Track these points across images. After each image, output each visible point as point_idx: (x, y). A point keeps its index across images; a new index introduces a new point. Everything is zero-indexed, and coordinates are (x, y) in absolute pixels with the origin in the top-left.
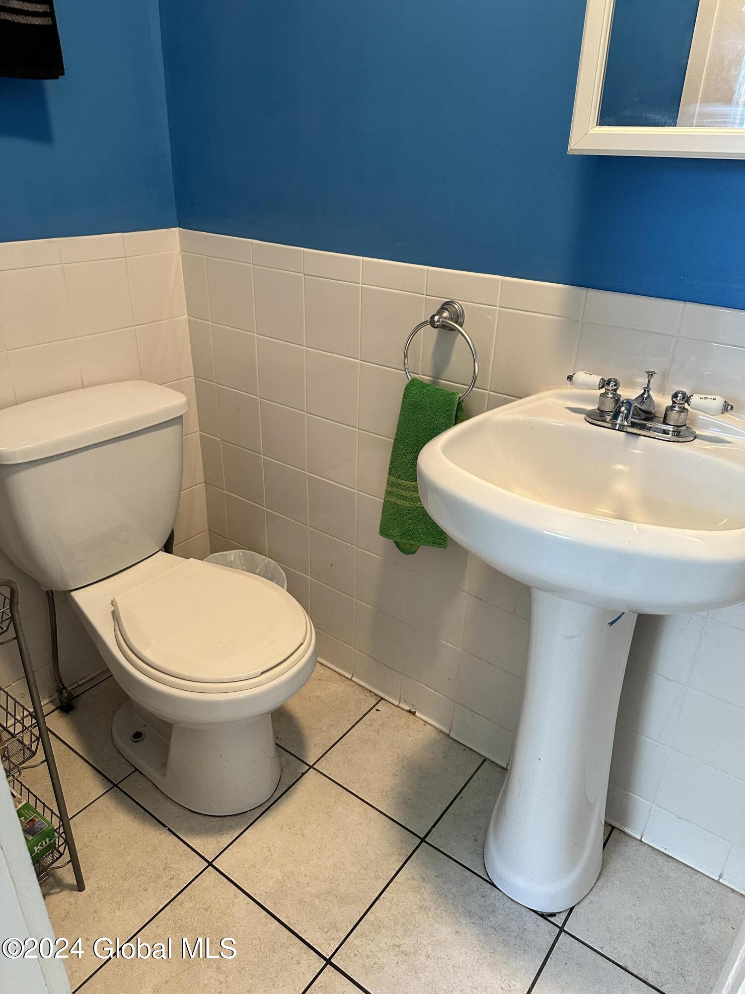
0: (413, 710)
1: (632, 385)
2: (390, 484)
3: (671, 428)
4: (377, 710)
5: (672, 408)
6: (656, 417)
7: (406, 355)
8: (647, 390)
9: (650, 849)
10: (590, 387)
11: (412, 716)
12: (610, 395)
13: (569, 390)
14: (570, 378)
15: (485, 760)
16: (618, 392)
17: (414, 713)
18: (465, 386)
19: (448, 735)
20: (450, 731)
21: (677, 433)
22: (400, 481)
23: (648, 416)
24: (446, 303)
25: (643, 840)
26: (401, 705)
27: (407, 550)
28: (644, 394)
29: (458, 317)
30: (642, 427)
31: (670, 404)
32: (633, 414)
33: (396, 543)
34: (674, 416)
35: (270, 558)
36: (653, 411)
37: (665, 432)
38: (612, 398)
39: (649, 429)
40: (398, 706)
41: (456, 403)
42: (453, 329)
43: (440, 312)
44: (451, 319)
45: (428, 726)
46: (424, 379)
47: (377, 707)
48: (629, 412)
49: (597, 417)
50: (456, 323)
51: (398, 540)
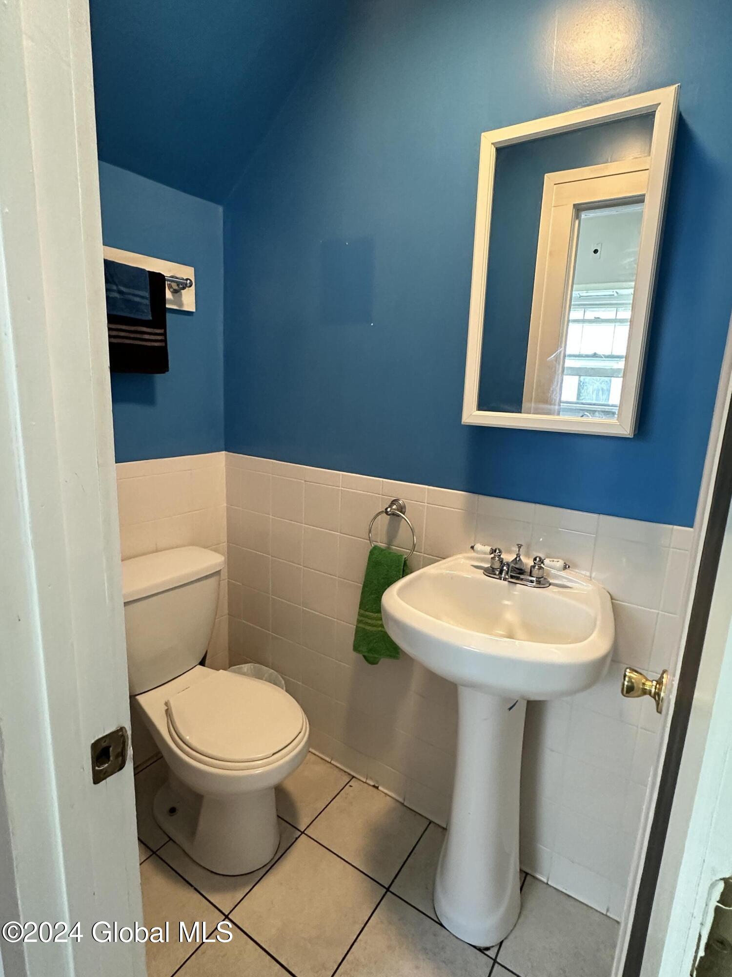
0: (377, 785)
1: (509, 552)
2: (360, 615)
3: (534, 579)
4: (350, 786)
5: (534, 567)
6: (525, 572)
7: (370, 532)
8: (518, 555)
9: (554, 890)
10: (485, 553)
11: (376, 790)
12: (497, 559)
13: (473, 554)
14: (472, 547)
15: (430, 823)
16: (502, 556)
17: (377, 788)
18: (408, 551)
19: (403, 804)
20: (404, 800)
21: (539, 582)
22: (367, 613)
23: (520, 571)
24: (394, 501)
25: (549, 883)
26: (368, 781)
27: (372, 662)
28: (517, 558)
29: (402, 509)
30: (518, 578)
31: (533, 564)
32: (511, 570)
33: (364, 656)
34: (535, 571)
35: (273, 670)
36: (523, 568)
37: (532, 582)
38: (498, 560)
39: (522, 580)
40: (365, 783)
41: (403, 562)
42: (399, 516)
43: (390, 506)
44: (398, 510)
45: (388, 797)
46: (382, 545)
47: (350, 784)
48: (508, 570)
49: (490, 572)
50: (401, 512)
51: (366, 654)
